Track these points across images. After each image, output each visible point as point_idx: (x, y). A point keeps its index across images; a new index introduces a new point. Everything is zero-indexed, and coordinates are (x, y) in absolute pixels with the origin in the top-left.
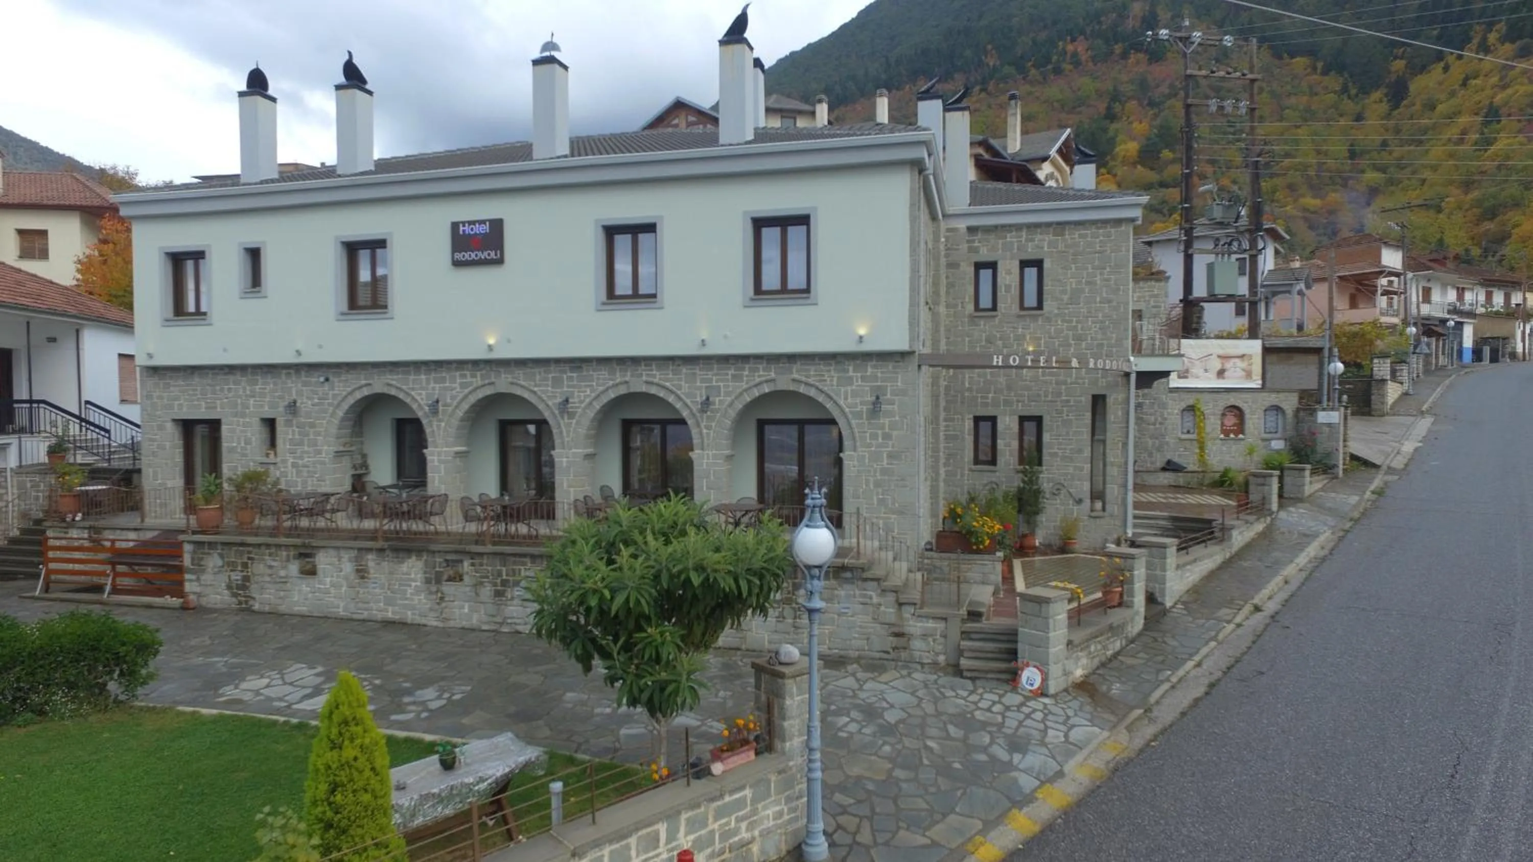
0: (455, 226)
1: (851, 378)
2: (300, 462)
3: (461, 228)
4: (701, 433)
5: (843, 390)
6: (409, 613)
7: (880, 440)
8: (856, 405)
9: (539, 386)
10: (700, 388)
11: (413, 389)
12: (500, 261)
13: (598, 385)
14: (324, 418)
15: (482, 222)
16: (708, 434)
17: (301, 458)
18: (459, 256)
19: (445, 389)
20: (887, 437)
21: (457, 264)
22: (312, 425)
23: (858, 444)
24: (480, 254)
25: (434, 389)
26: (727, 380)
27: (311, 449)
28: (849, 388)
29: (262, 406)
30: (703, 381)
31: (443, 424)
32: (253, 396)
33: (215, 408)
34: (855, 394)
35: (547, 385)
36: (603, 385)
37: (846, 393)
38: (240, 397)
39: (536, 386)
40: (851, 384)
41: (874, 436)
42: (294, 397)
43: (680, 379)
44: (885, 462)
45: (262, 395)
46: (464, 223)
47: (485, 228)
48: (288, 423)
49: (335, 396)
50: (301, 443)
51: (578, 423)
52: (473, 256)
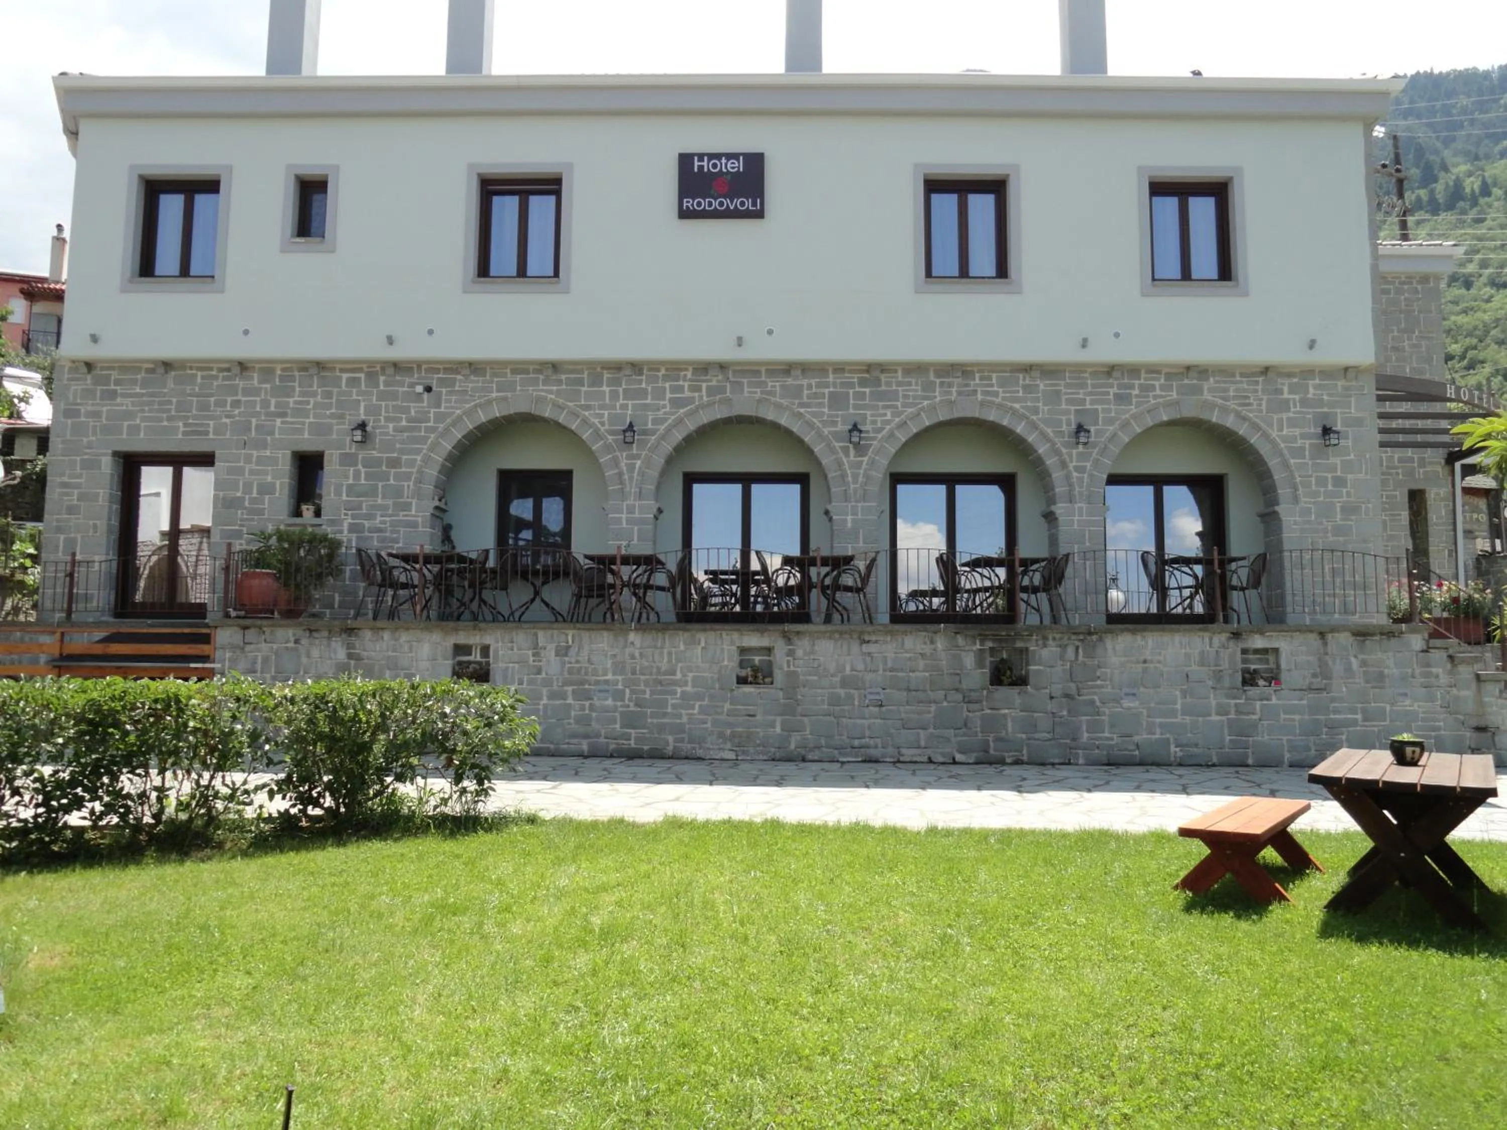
0: (685, 160)
1: (1287, 401)
2: (367, 524)
3: (696, 163)
4: (1068, 477)
5: (1275, 417)
6: (670, 739)
7: (1330, 487)
8: (1294, 439)
9: (808, 405)
10: (1067, 412)
11: (588, 408)
12: (759, 214)
13: (905, 405)
14: (418, 452)
15: (730, 156)
16: (1081, 480)
17: (370, 517)
18: (688, 203)
19: (645, 407)
20: (1340, 482)
21: (685, 214)
22: (394, 463)
23: (1301, 491)
24: (726, 202)
25: (624, 407)
26: (1108, 402)
27: (390, 502)
28: (1284, 416)
29: (300, 431)
30: (1070, 402)
31: (638, 463)
32: (283, 415)
33: (207, 433)
34: (1292, 423)
35: (821, 405)
36: (914, 405)
37: (1280, 421)
38: (257, 415)
39: (802, 405)
40: (1288, 410)
41: (1322, 482)
42: (363, 417)
43: (1037, 400)
44: (1339, 516)
45: (300, 412)
46: (701, 157)
47: (732, 166)
48: (348, 460)
49: (440, 417)
50: (372, 492)
51: (872, 463)
52: (715, 204)
